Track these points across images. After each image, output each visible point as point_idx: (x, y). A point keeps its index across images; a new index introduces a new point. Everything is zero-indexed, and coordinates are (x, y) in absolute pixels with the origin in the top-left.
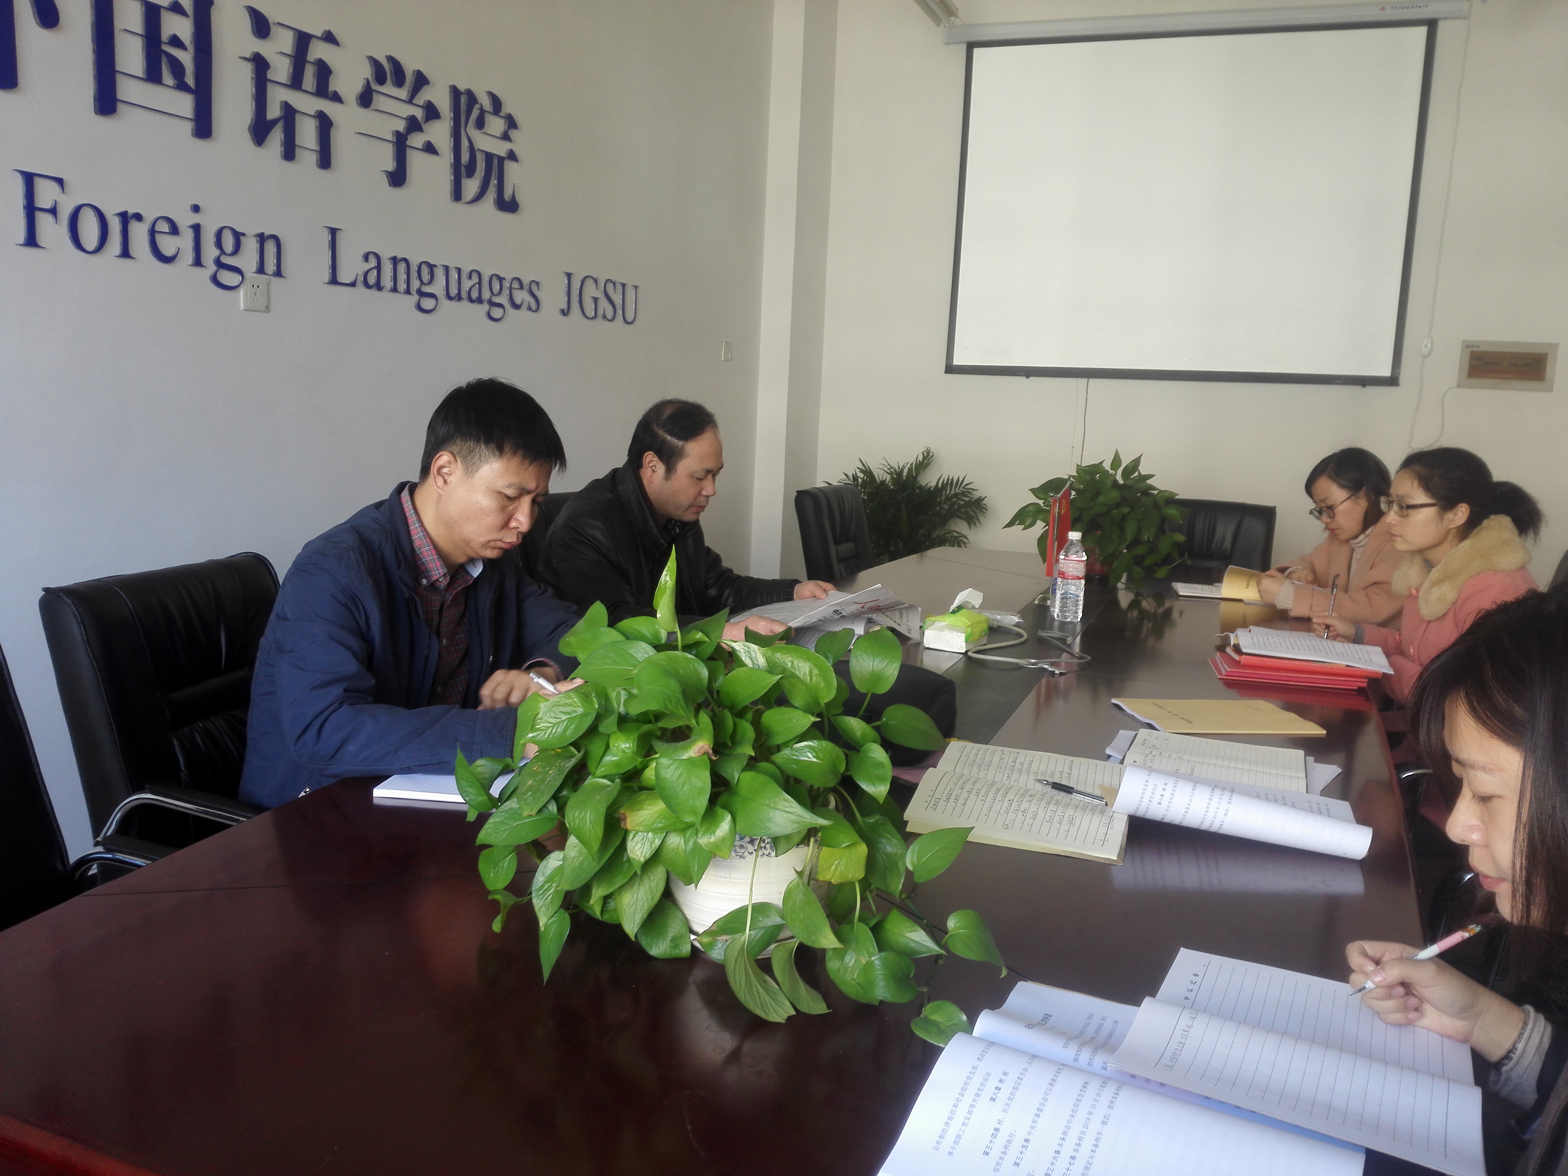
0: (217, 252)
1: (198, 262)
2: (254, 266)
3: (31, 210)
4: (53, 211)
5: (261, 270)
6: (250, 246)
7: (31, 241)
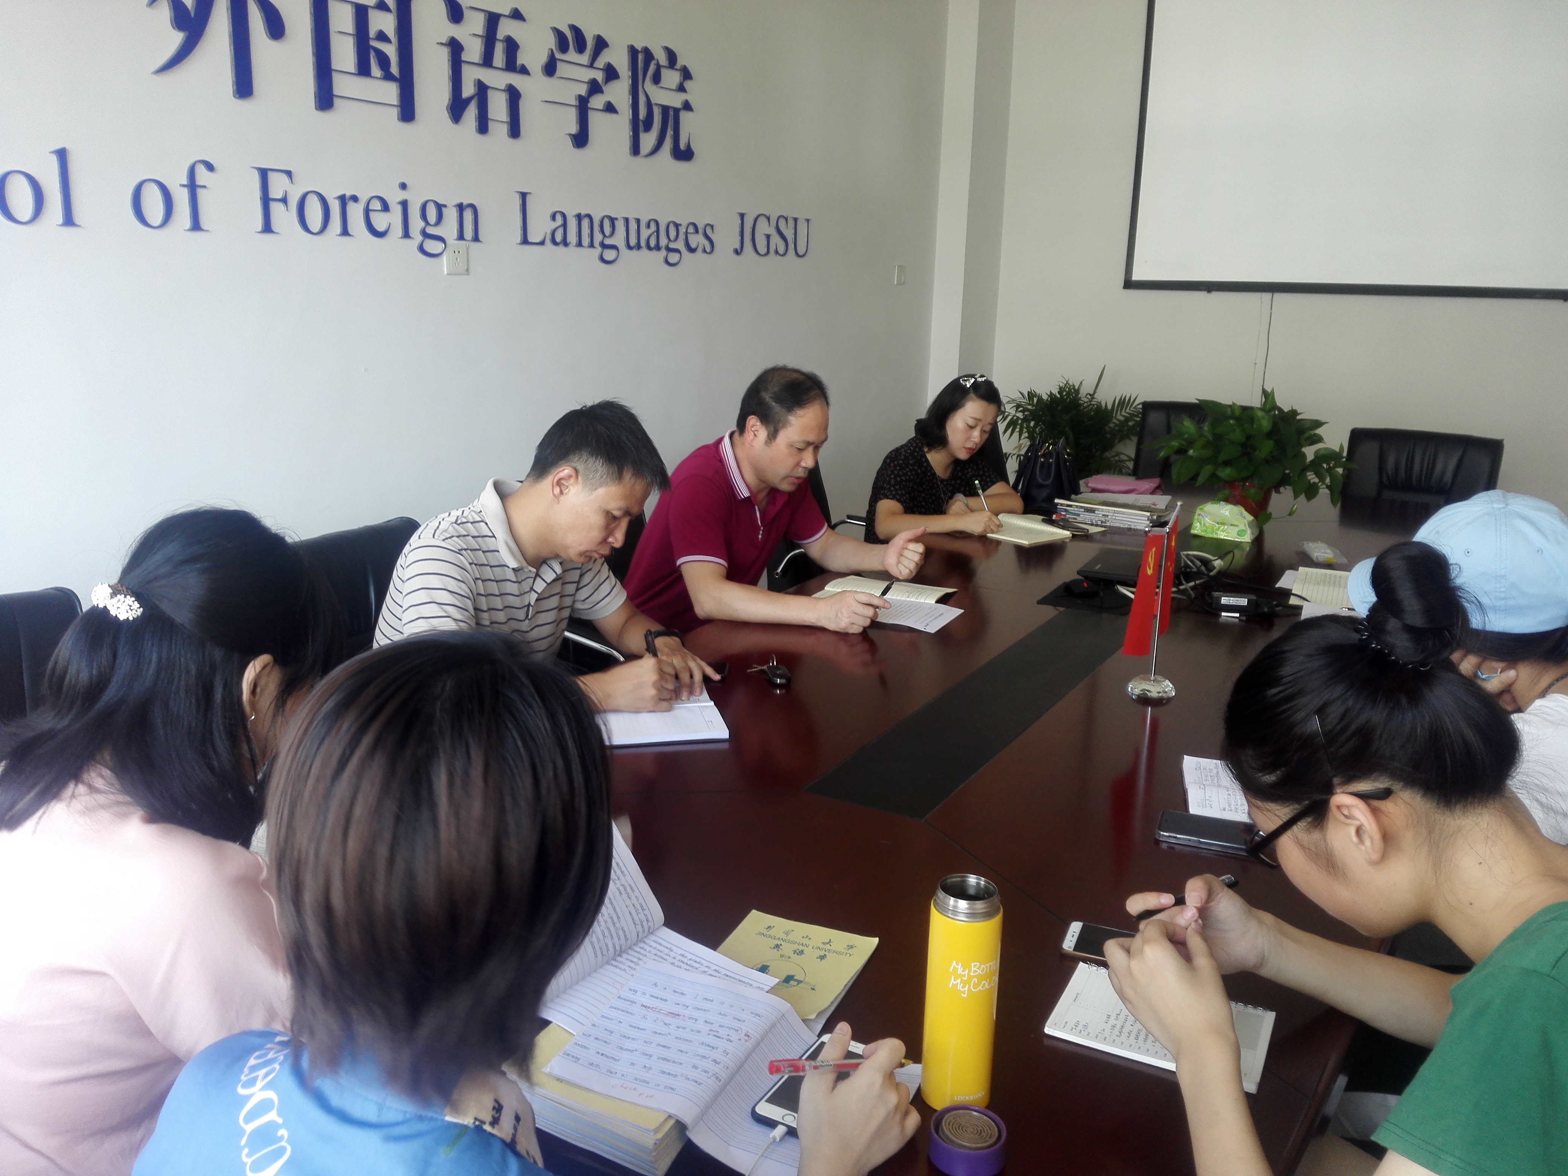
0: (423, 224)
1: (406, 235)
2: (455, 233)
3: (266, 200)
4: (284, 200)
5: (461, 237)
6: (451, 215)
7: (267, 228)
